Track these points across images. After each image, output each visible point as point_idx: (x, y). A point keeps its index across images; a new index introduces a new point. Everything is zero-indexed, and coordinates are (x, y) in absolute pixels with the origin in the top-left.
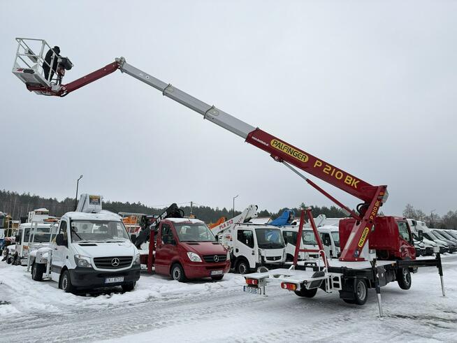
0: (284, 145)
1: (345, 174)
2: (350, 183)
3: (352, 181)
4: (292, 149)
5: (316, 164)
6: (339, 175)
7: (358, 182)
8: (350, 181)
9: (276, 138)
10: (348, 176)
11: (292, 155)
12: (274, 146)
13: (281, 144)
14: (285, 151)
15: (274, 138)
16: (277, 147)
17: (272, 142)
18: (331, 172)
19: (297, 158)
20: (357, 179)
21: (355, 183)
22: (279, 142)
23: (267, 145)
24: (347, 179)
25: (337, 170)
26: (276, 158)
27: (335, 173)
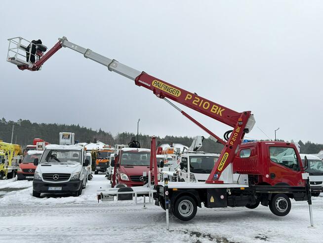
0: (163, 84)
1: (212, 104)
2: (215, 112)
3: (217, 110)
4: (168, 86)
5: (187, 97)
6: (206, 105)
7: (224, 110)
8: (216, 110)
10: (214, 106)
11: (168, 92)
12: (155, 86)
13: (160, 83)
14: (162, 89)
15: (154, 79)
16: (157, 87)
17: (153, 83)
18: (199, 103)
19: (172, 93)
20: (223, 107)
21: (220, 112)
22: (158, 82)
23: (150, 85)
24: (213, 108)
25: (205, 100)
27: (203, 104)
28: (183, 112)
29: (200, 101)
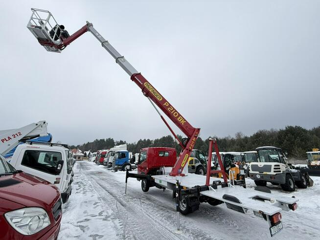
4: (155, 91)
5: (165, 104)
6: (176, 114)
8: (181, 120)
9: (148, 82)
10: (180, 117)
11: (154, 94)
12: (145, 86)
13: (150, 86)
16: (147, 87)
17: (145, 83)
19: (156, 96)
20: (185, 120)
21: (183, 122)
23: (142, 84)
25: (176, 111)
26: (145, 93)
27: (174, 112)
28: (162, 117)
29: (173, 110)
